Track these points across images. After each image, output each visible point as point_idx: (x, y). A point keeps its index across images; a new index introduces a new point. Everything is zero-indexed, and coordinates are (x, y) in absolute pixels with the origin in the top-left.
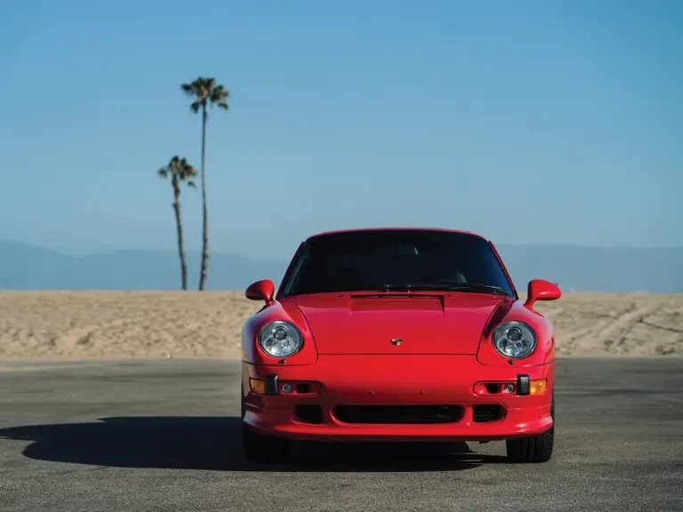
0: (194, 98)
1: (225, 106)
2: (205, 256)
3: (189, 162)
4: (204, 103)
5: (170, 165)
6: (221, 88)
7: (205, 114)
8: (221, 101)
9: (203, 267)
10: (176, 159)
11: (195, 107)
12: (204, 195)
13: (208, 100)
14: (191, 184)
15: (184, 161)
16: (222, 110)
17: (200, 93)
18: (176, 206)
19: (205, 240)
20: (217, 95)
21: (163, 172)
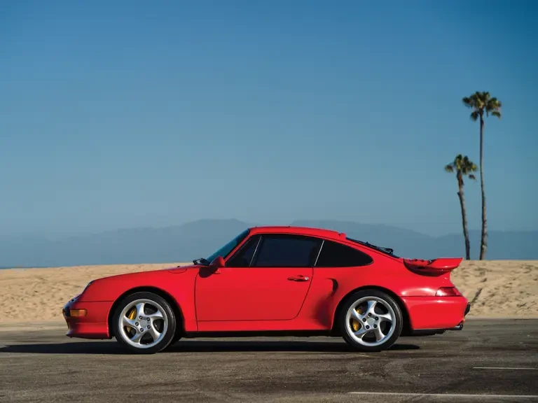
0: (473, 109)
1: (498, 114)
2: (483, 234)
3: (470, 160)
4: (481, 112)
5: (455, 163)
6: (494, 99)
7: (482, 122)
8: (494, 110)
9: (483, 243)
10: (460, 157)
11: (474, 116)
12: (482, 186)
13: (484, 110)
14: (471, 177)
15: (466, 159)
16: (496, 117)
17: (477, 105)
18: (460, 194)
19: (484, 222)
20: (491, 105)
21: (449, 168)
